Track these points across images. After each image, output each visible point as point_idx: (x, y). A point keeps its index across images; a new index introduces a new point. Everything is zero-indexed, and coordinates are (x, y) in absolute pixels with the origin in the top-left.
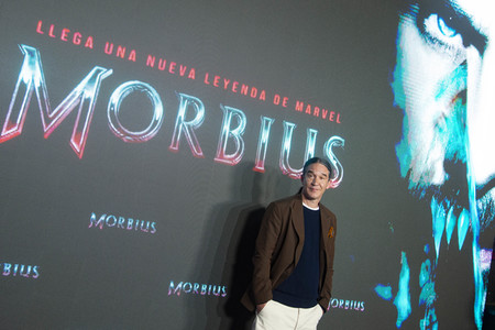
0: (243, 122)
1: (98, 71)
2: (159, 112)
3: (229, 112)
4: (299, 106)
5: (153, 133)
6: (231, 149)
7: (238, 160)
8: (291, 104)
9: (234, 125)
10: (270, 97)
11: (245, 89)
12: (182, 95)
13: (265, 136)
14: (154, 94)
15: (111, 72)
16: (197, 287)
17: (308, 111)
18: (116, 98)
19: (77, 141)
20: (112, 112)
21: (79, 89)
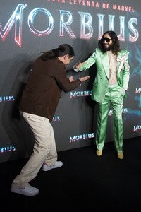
0: (90, 19)
1: (20, 6)
2: (51, 20)
3: (83, 15)
4: (115, 7)
5: (51, 31)
6: (87, 31)
7: (91, 36)
8: (111, 6)
9: (86, 20)
10: (101, 5)
11: (88, 3)
12: (61, 11)
13: (101, 23)
14: (48, 12)
15: (26, 5)
16: (82, 93)
17: (119, 9)
18: (31, 17)
19: (18, 40)
20: (30, 24)
21: (13, 16)
